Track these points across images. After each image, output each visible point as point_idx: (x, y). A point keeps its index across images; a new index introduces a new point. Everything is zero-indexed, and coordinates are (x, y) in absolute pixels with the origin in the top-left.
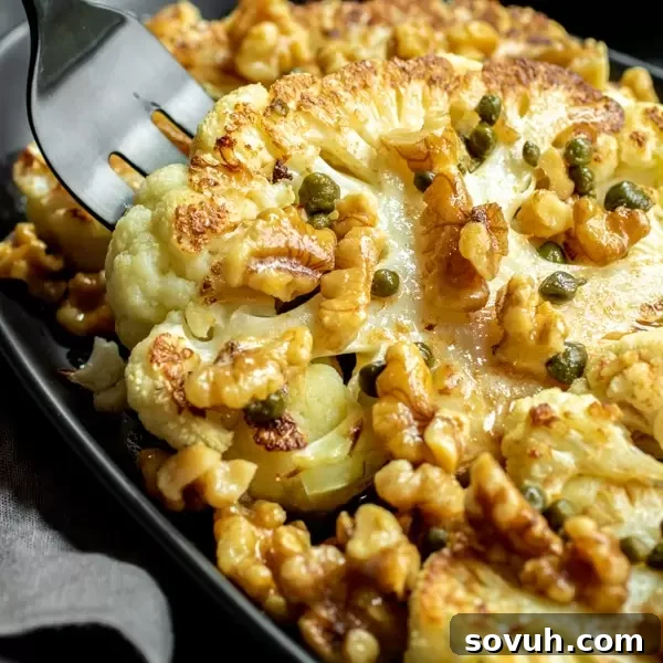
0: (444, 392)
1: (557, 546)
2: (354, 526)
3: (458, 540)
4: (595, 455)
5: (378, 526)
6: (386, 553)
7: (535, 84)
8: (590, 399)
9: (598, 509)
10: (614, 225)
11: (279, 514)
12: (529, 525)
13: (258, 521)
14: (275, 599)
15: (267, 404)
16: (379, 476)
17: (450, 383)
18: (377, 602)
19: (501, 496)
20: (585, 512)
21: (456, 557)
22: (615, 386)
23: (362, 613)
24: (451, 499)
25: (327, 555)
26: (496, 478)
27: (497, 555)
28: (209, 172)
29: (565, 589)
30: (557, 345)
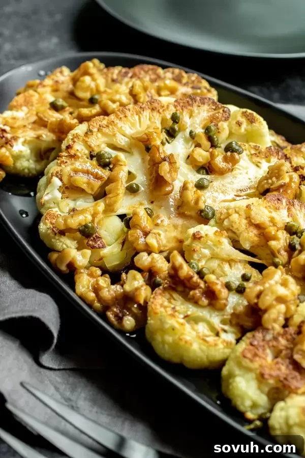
0: (157, 225)
1: (202, 285)
2: (127, 278)
3: (166, 283)
4: (217, 250)
5: (135, 279)
6: (137, 289)
7: (195, 105)
8: (215, 229)
9: (218, 271)
10: (225, 159)
11: (99, 272)
12: (191, 277)
13: (91, 275)
14: (97, 305)
15: (86, 226)
16: (136, 259)
17: (159, 221)
18: (135, 306)
19: (181, 267)
20: (213, 272)
21: (165, 289)
22: (226, 223)
23: (129, 310)
24: (162, 265)
25: (117, 288)
26: (179, 260)
27: (180, 289)
28: (64, 159)
29: (205, 301)
30: (202, 206)
